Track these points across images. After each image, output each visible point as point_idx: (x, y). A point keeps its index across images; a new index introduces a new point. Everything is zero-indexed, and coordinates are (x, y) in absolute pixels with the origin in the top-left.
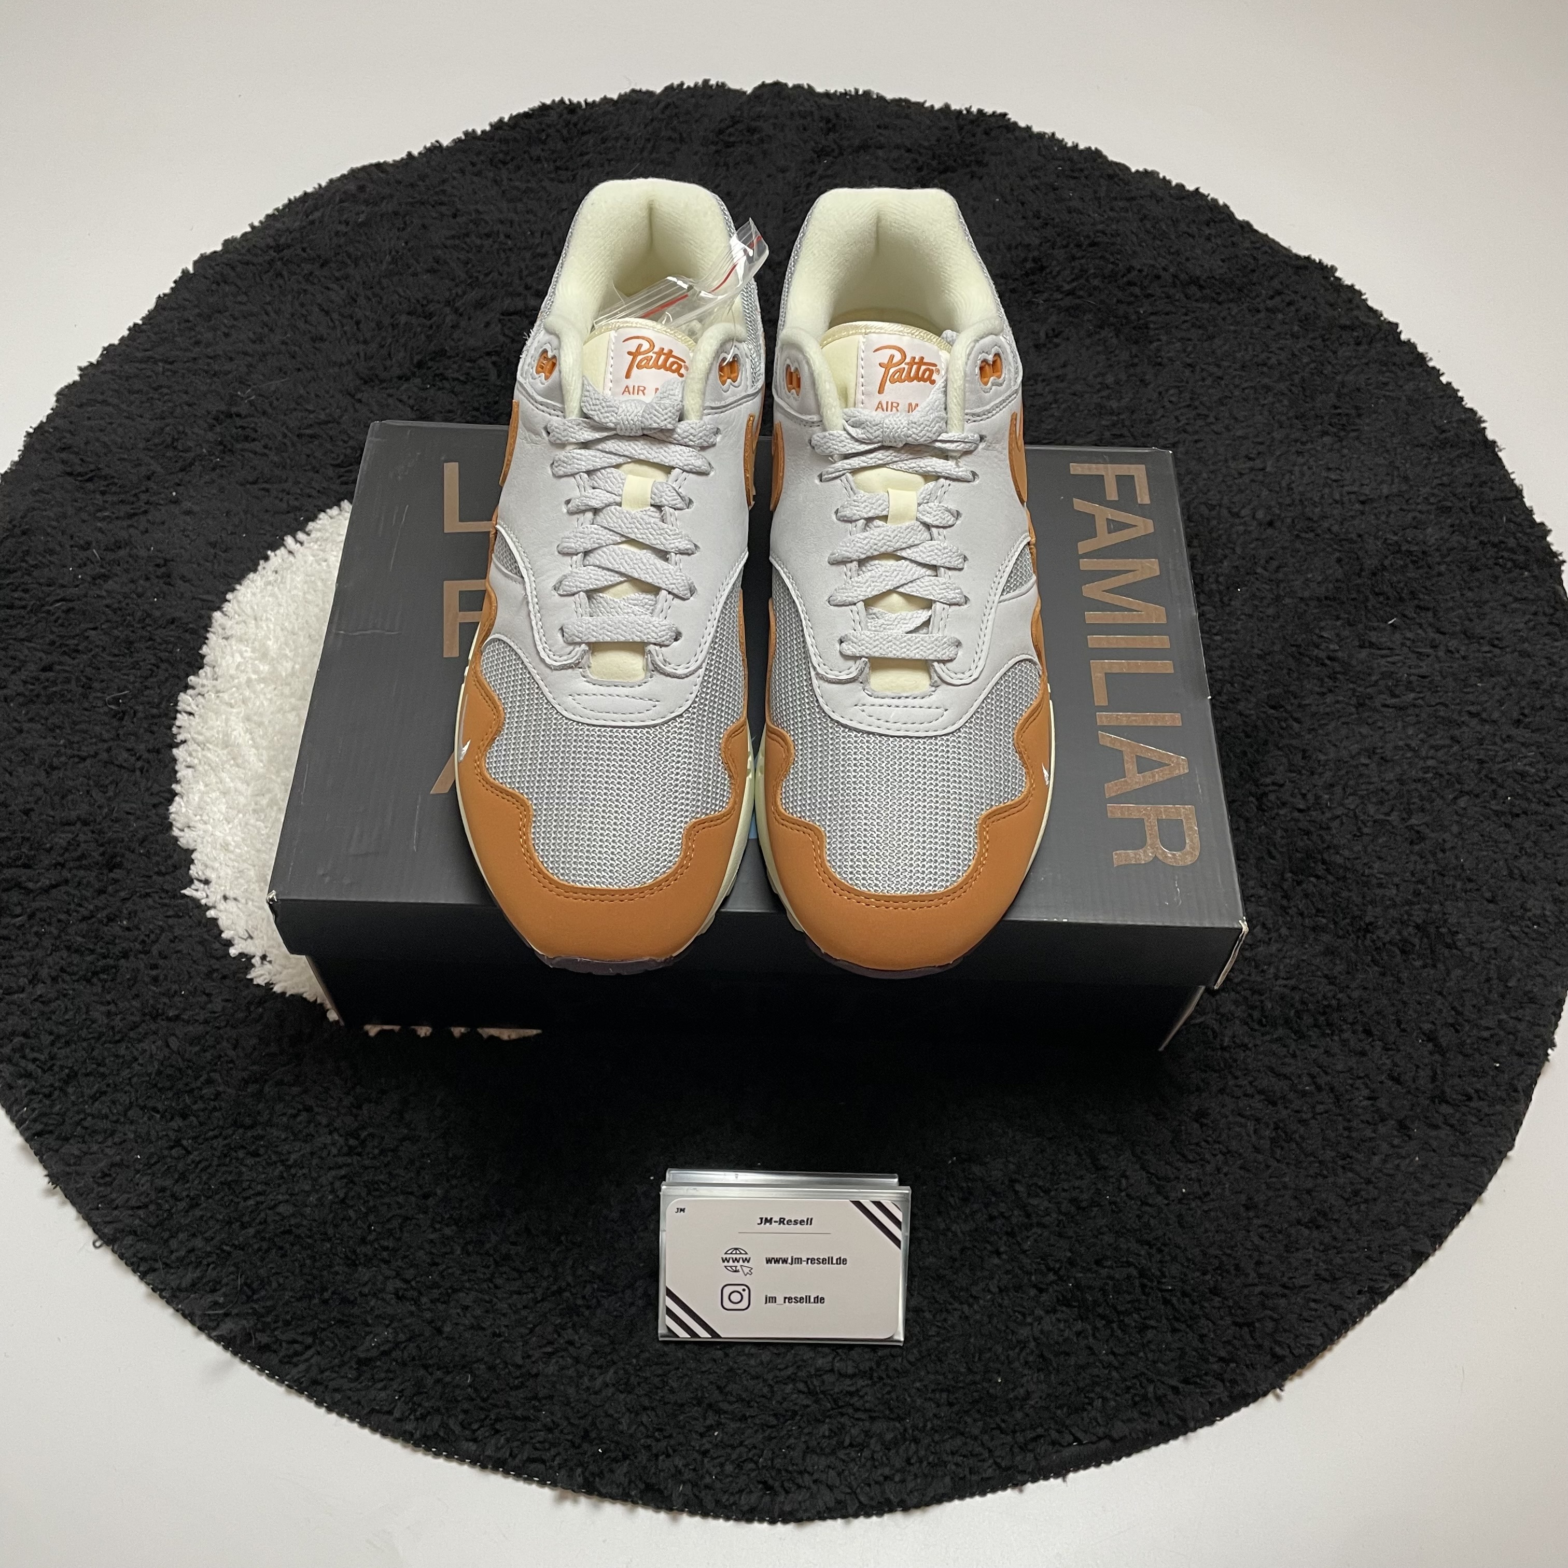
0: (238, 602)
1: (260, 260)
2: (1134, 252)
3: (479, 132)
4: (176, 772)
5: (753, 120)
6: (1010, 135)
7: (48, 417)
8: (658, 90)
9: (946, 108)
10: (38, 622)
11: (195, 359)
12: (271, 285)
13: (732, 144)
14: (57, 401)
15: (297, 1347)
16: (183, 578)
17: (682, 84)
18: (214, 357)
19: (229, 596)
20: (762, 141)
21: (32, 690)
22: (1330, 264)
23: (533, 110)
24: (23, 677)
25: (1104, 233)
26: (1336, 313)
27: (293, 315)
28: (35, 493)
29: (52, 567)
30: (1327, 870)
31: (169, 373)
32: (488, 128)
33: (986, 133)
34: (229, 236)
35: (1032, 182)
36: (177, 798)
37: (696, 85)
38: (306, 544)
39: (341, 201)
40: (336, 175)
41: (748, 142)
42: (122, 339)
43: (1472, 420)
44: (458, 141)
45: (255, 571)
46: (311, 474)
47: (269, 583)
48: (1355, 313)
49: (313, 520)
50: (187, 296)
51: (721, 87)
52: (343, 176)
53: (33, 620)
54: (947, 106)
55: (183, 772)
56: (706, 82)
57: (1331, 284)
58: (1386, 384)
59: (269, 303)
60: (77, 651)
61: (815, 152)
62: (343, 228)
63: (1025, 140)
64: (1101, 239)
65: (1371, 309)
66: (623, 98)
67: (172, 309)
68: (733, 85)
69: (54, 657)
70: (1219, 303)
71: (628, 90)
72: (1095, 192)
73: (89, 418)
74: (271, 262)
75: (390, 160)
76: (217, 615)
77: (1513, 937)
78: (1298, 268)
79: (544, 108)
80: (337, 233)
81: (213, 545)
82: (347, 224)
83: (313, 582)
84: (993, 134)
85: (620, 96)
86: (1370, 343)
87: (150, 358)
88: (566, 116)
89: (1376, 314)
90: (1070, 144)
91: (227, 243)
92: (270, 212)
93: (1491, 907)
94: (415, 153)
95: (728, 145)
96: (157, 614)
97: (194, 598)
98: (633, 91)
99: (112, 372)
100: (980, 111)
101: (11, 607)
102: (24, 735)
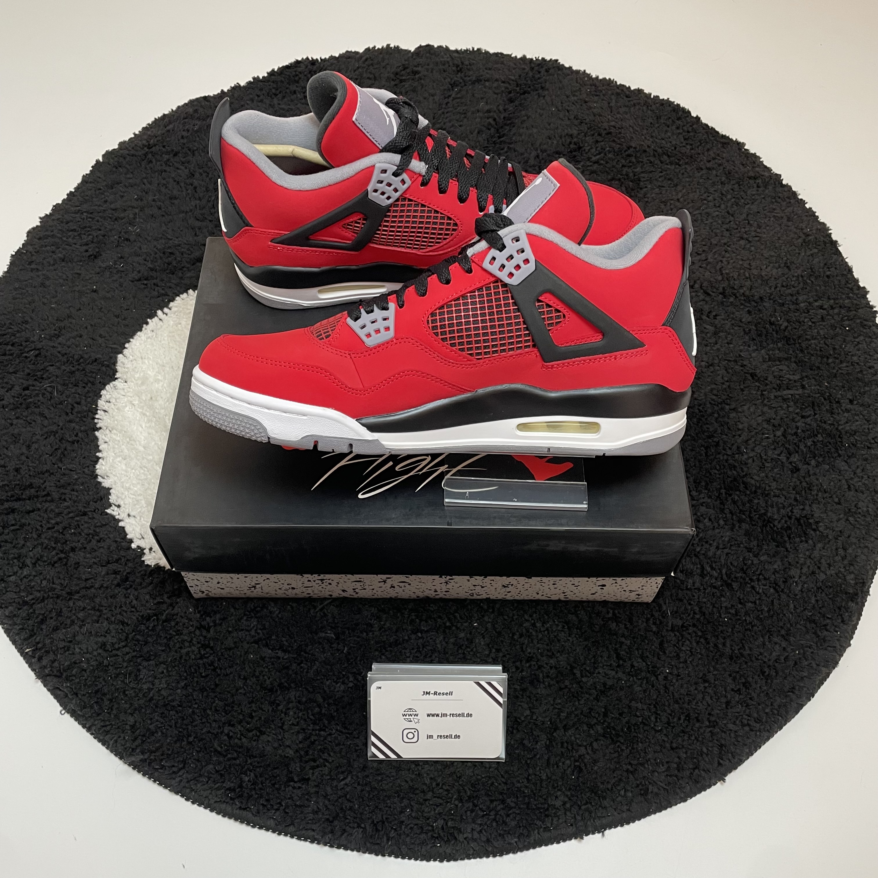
0: (132, 348)
1: (140, 153)
2: (632, 138)
3: (261, 78)
4: (99, 446)
5: (416, 66)
6: (559, 72)
7: (23, 244)
8: (361, 51)
9: (524, 58)
10: (20, 363)
11: (104, 210)
12: (146, 168)
13: (404, 81)
14: (27, 236)
15: (175, 769)
16: (101, 336)
17: (375, 47)
18: (115, 210)
19: (127, 345)
20: (420, 79)
21: (17, 401)
22: (742, 141)
23: (291, 64)
24: (13, 394)
25: (614, 127)
26: (746, 170)
27: (158, 184)
28: (16, 289)
29: (27, 331)
30: (746, 488)
31: (90, 220)
32: (266, 75)
33: (547, 71)
34: (122, 140)
35: (573, 98)
36: (100, 460)
37: (383, 47)
38: (169, 315)
39: (184, 119)
40: (181, 103)
41: (413, 79)
42: (64, 200)
43: (824, 229)
44: (249, 83)
45: (141, 330)
46: (171, 275)
47: (149, 338)
48: (757, 169)
49: (173, 301)
50: (99, 174)
51: (397, 48)
52: (185, 104)
53: (18, 361)
54: (524, 56)
55: (102, 446)
56: (388, 45)
57: (743, 153)
58: (774, 209)
59: (145, 178)
60: (42, 378)
61: (451, 85)
62: (185, 134)
63: (569, 75)
64: (613, 130)
65: (766, 167)
66: (341, 56)
67: (91, 182)
68: (403, 47)
69: (31, 382)
70: (680, 165)
71: (344, 52)
72: (609, 103)
73: (46, 246)
74: (146, 155)
75: (212, 95)
76: (120, 356)
77: (850, 523)
78: (724, 144)
79: (297, 62)
80: (183, 137)
81: (117, 317)
82: (188, 131)
83: (173, 336)
84: (552, 71)
85: (340, 55)
86: (766, 187)
87: (79, 210)
88: (310, 67)
89: (769, 170)
90: (594, 76)
91: (121, 144)
92: (145, 126)
93: (839, 506)
94: (226, 90)
95: (401, 81)
96: (86, 356)
97: (107, 347)
98: (347, 52)
99: (58, 219)
100: (543, 59)
101: (5, 355)
102: (14, 426)
